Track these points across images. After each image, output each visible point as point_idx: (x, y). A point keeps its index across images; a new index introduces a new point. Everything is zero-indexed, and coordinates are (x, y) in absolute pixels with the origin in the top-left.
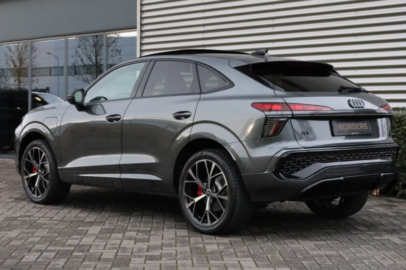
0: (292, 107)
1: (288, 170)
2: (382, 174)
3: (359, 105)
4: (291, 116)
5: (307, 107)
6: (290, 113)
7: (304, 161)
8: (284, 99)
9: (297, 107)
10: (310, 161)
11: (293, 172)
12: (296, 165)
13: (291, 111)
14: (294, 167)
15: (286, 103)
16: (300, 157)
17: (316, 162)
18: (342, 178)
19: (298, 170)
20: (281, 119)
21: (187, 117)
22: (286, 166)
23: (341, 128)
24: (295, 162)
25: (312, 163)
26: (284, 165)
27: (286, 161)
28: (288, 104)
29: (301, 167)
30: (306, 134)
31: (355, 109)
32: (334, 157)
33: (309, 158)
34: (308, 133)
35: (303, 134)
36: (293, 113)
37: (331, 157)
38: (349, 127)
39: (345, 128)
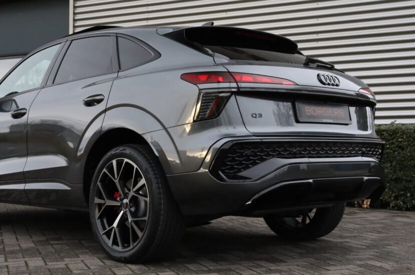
0: (238, 78)
1: (232, 168)
2: (366, 178)
3: (332, 82)
4: (235, 90)
5: (260, 79)
6: (234, 85)
7: (255, 155)
8: (227, 67)
9: (245, 78)
10: (264, 155)
11: (240, 171)
12: (244, 160)
13: (237, 82)
14: (241, 164)
15: (229, 72)
16: (249, 149)
17: (273, 156)
18: (311, 181)
19: (247, 167)
20: (221, 95)
21: (99, 101)
22: (229, 161)
24: (242, 156)
25: (268, 158)
26: (227, 160)
27: (229, 155)
28: (232, 74)
29: (250, 164)
30: (257, 117)
31: (327, 86)
32: (299, 150)
33: (262, 151)
34: (261, 116)
35: (254, 116)
36: (240, 86)
37: (294, 150)
38: (319, 112)
39: (314, 113)
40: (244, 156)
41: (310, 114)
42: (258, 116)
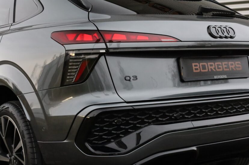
1: (101, 138)
3: (226, 34)
4: (104, 51)
5: (133, 37)
6: (103, 45)
7: (127, 124)
8: (97, 24)
9: (116, 37)
10: (138, 123)
11: (108, 141)
12: (114, 130)
13: (105, 42)
14: (110, 133)
15: (98, 30)
16: (120, 117)
17: (149, 124)
18: (194, 148)
19: (118, 137)
23: (196, 69)
24: (111, 125)
25: (142, 126)
26: (93, 130)
27: (96, 125)
28: (101, 32)
29: (122, 133)
30: (131, 80)
31: (219, 39)
32: (181, 115)
33: (136, 119)
34: (136, 78)
35: (127, 79)
36: (109, 47)
37: (175, 115)
38: (210, 67)
39: (203, 69)
40: (114, 125)
41: (199, 71)
42: (132, 78)
